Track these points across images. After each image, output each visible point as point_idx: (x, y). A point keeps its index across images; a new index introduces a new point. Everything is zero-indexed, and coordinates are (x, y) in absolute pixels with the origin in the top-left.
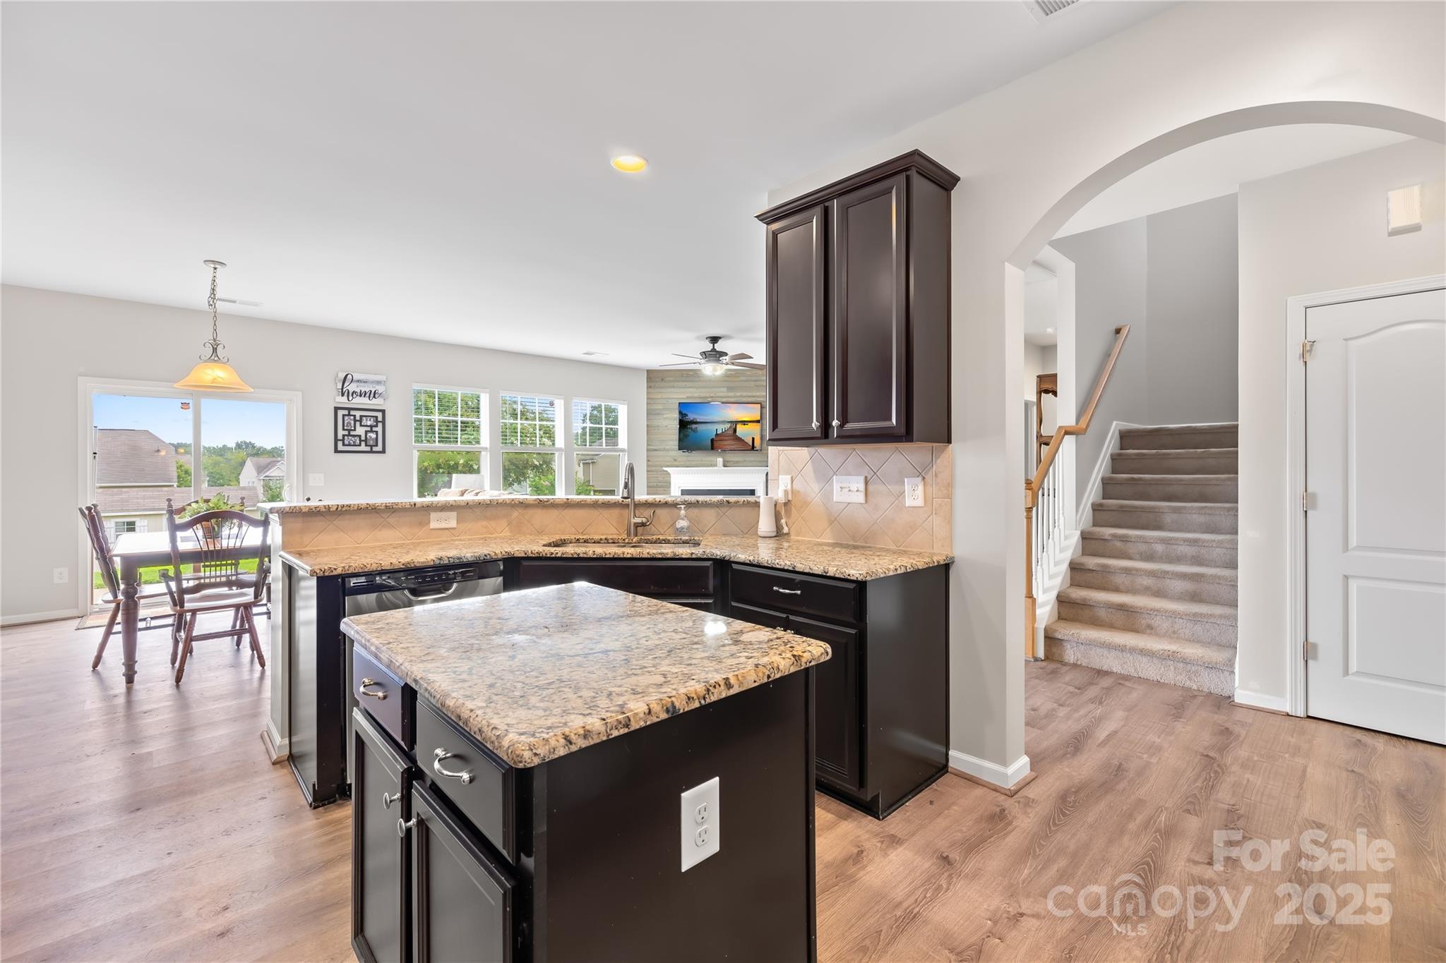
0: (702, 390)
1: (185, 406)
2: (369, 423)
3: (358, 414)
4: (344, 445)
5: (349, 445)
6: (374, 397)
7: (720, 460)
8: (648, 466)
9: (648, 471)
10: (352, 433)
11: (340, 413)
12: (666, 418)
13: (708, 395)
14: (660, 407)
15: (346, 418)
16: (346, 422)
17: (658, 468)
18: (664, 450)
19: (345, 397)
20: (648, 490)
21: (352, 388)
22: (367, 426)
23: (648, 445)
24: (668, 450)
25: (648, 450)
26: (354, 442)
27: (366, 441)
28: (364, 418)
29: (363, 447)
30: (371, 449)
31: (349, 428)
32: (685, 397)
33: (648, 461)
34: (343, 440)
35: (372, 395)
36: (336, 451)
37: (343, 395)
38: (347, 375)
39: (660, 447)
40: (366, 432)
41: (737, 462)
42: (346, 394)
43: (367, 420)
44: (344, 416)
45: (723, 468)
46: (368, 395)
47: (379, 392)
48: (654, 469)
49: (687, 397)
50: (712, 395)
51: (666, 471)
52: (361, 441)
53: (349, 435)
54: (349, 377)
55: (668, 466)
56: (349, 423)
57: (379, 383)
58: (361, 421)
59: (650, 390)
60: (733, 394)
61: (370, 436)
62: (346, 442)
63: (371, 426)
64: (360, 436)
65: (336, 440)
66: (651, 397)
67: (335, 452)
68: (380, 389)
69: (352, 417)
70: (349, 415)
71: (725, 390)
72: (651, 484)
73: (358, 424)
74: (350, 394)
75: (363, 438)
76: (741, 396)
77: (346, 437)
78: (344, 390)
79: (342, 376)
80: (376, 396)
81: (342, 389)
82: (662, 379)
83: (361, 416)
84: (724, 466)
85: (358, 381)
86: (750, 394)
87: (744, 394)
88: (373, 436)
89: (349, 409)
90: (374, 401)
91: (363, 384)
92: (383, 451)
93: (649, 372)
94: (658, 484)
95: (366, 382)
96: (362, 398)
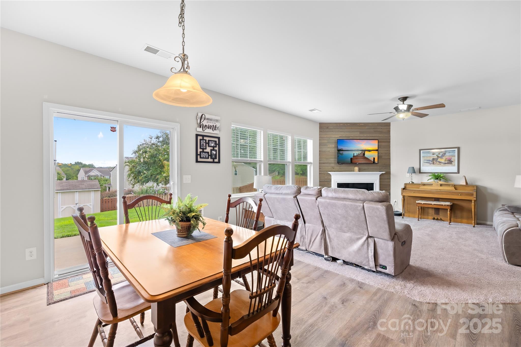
0: (347, 133)
1: (113, 129)
2: (212, 145)
3: (207, 139)
4: (201, 158)
5: (203, 158)
7: (356, 168)
8: (320, 171)
9: (319, 174)
10: (205, 151)
11: (199, 138)
12: (329, 147)
13: (350, 136)
14: (326, 141)
15: (202, 141)
16: (202, 143)
17: (325, 172)
18: (328, 163)
19: (201, 129)
20: (319, 183)
21: (205, 123)
22: (211, 146)
23: (320, 161)
24: (330, 163)
25: (320, 163)
26: (205, 156)
27: (211, 155)
28: (210, 142)
29: (210, 160)
30: (214, 160)
31: (203, 147)
32: (339, 136)
33: (320, 168)
34: (200, 155)
35: (214, 128)
36: (197, 161)
37: (200, 127)
38: (202, 115)
39: (326, 162)
40: (211, 150)
41: (365, 169)
42: (202, 127)
43: (211, 143)
44: (200, 140)
45: (358, 172)
46: (212, 128)
47: (218, 127)
48: (322, 172)
49: (340, 137)
50: (352, 136)
51: (330, 174)
52: (209, 155)
53: (203, 152)
54: (203, 116)
55: (330, 171)
56: (203, 144)
57: (217, 121)
58: (208, 143)
59: (321, 133)
60: (362, 135)
61: (213, 153)
62: (202, 156)
63: (213, 147)
64: (208, 153)
65: (197, 155)
66: (321, 136)
68: (218, 125)
69: (204, 141)
70: (203, 139)
71: (358, 133)
72: (322, 180)
73: (207, 145)
74: (204, 127)
75: (210, 154)
76: (366, 136)
77: (202, 153)
78: (201, 124)
79: (200, 115)
80: (216, 129)
81: (200, 123)
82: (327, 128)
83: (209, 141)
84: (359, 171)
85: (208, 119)
86: (371, 135)
87: (368, 135)
88: (214, 152)
89: (203, 136)
90: (215, 132)
91: (210, 121)
92: (219, 162)
93: (319, 123)
94: (325, 180)
95: (211, 120)
96: (209, 129)
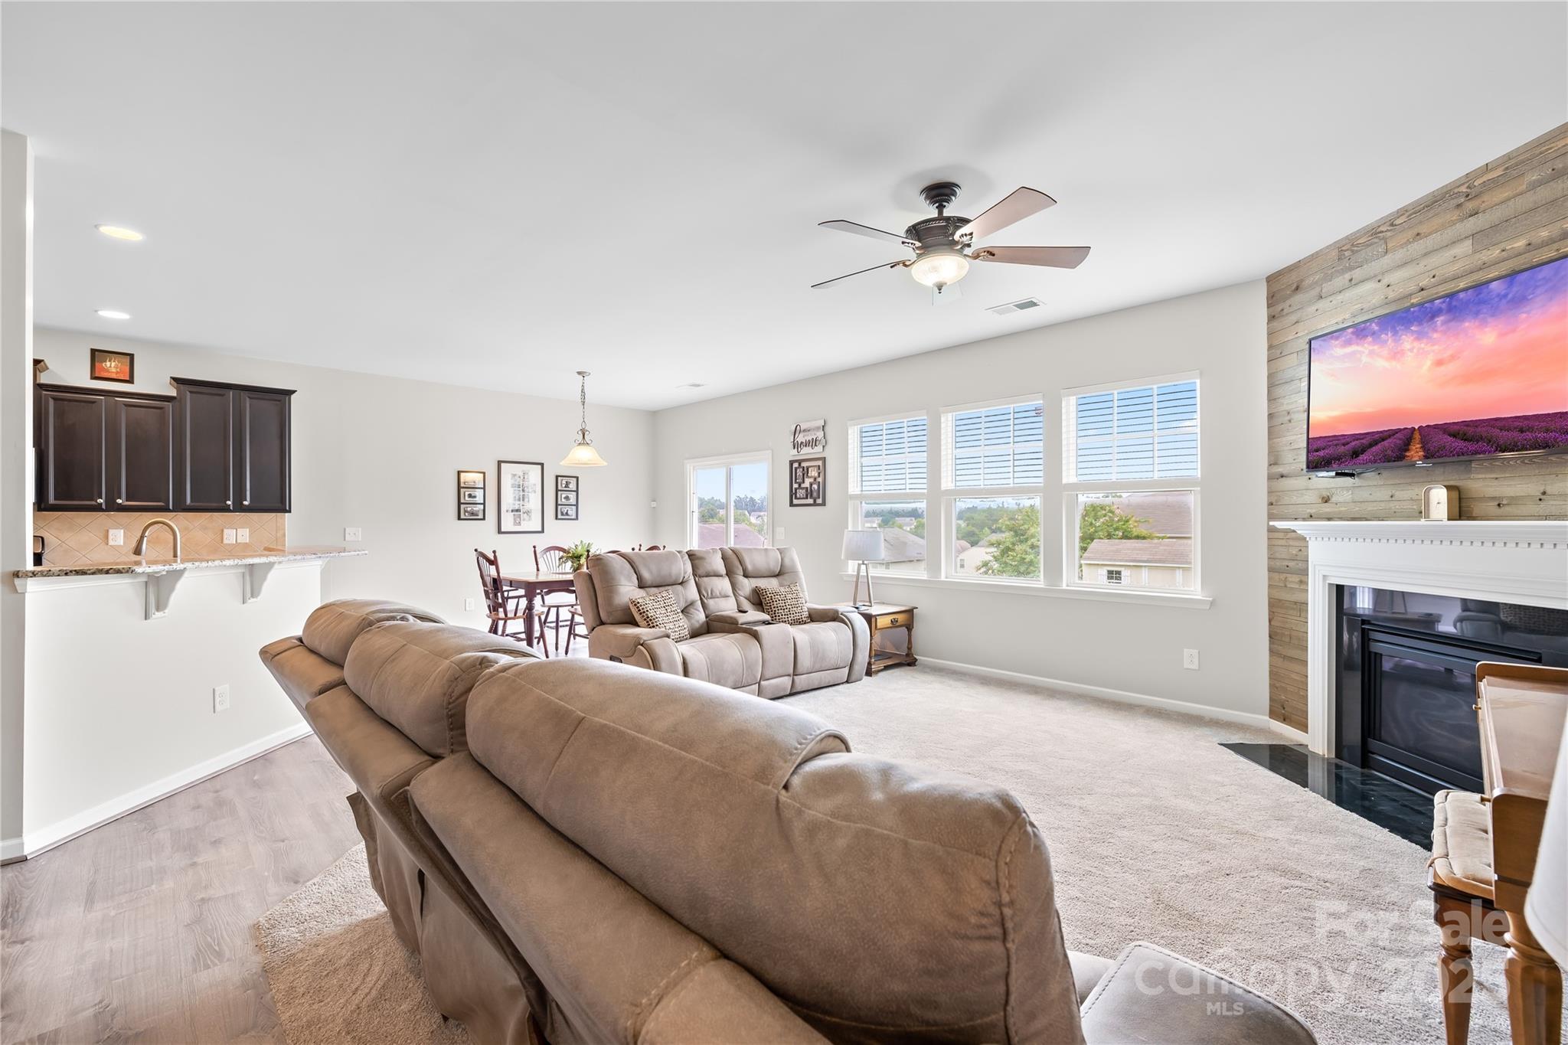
2: (814, 474)
3: (806, 465)
4: (796, 498)
5: (800, 498)
6: (816, 445)
7: (1439, 497)
8: (1270, 516)
10: (802, 486)
11: (794, 466)
15: (798, 470)
16: (798, 475)
19: (796, 449)
21: (801, 438)
22: (812, 477)
23: (1269, 464)
25: (1269, 477)
26: (803, 495)
27: (811, 493)
28: (810, 469)
29: (810, 500)
30: (815, 501)
31: (800, 481)
33: (1272, 504)
34: (795, 494)
35: (814, 444)
36: (792, 505)
37: (795, 447)
38: (797, 427)
39: (1292, 467)
40: (812, 483)
42: (797, 446)
43: (812, 471)
44: (796, 468)
46: (811, 443)
47: (820, 439)
52: (807, 493)
53: (800, 488)
55: (1306, 519)
57: (818, 428)
58: (808, 472)
59: (1275, 324)
61: (814, 488)
62: (798, 496)
63: (815, 477)
64: (807, 488)
65: (791, 494)
66: (1275, 342)
67: (790, 506)
68: (820, 435)
69: (801, 469)
70: (800, 467)
73: (806, 475)
74: (800, 446)
75: (809, 490)
77: (797, 491)
79: (794, 427)
80: (818, 443)
81: (794, 442)
82: (1299, 287)
83: (808, 467)
85: (804, 431)
88: (817, 487)
89: (799, 461)
90: (816, 449)
91: (807, 433)
92: (824, 504)
93: (1271, 279)
94: (1291, 564)
95: (809, 431)
96: (807, 448)
